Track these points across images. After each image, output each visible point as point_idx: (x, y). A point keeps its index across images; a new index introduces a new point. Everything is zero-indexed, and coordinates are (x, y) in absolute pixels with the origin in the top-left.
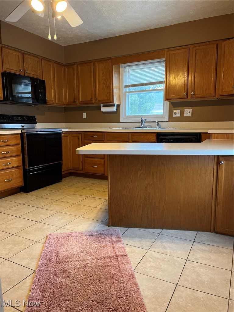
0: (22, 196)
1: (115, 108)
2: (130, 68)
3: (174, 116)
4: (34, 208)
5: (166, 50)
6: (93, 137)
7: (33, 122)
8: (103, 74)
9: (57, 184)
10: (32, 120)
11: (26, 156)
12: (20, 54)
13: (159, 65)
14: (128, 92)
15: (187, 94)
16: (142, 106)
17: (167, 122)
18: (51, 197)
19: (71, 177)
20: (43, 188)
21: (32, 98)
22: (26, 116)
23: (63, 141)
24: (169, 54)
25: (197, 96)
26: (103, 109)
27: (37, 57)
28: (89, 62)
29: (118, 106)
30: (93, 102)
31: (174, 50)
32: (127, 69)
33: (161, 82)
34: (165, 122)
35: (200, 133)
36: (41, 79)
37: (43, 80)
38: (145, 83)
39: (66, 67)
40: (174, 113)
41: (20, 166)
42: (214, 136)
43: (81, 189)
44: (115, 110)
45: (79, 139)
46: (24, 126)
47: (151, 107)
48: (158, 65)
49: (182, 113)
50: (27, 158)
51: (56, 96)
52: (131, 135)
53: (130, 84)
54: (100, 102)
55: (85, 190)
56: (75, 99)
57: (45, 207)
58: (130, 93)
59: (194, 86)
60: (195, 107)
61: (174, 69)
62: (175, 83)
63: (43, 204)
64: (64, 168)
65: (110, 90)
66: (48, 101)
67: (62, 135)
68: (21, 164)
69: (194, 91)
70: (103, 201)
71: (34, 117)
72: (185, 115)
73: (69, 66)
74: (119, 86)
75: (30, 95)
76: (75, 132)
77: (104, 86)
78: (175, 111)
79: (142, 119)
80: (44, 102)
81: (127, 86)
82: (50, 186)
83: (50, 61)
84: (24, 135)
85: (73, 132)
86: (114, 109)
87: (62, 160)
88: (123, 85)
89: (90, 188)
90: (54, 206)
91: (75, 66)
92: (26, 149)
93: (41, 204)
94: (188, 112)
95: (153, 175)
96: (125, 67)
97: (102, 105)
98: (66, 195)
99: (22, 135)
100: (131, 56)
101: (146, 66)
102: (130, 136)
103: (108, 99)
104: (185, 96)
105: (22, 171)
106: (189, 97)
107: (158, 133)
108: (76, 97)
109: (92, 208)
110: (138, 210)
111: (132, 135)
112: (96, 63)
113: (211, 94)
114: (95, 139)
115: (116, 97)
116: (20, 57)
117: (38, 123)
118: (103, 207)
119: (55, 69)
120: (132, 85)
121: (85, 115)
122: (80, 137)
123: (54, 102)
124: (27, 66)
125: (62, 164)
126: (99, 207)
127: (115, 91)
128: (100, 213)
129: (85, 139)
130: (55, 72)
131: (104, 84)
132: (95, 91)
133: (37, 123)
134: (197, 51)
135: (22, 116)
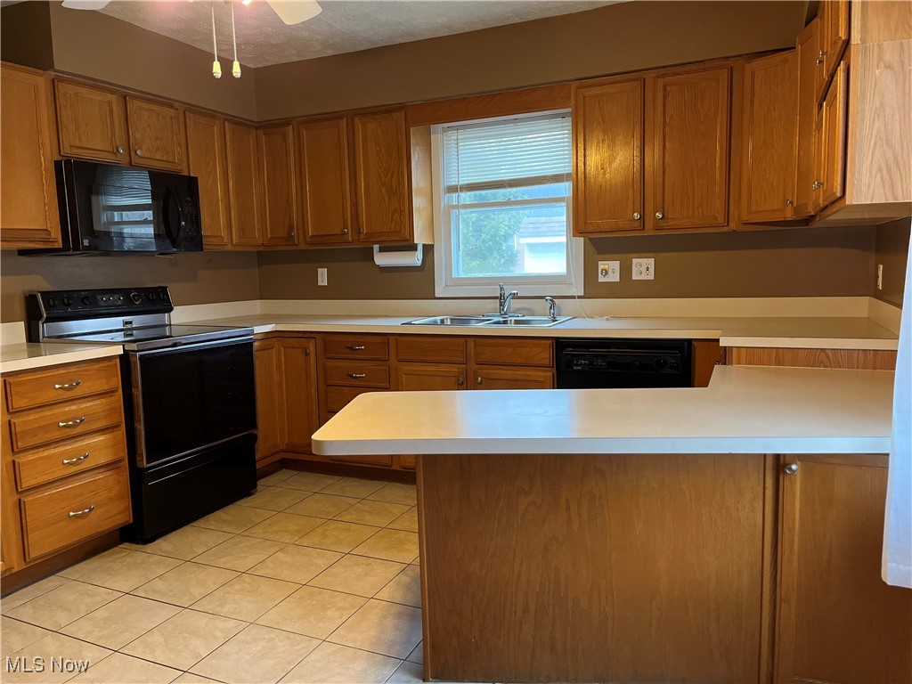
0: (128, 559)
1: (419, 254)
2: (462, 134)
3: (601, 279)
4: (173, 611)
5: (574, 85)
6: (351, 349)
7: (159, 307)
8: (377, 153)
9: (239, 503)
10: (157, 301)
11: (141, 427)
12: (113, 98)
13: (551, 126)
14: (457, 207)
15: (642, 218)
16: (485, 226)
17: (579, 297)
18: (224, 560)
19: (284, 475)
20: (195, 524)
21: (157, 236)
22: (135, 289)
23: (257, 363)
24: (584, 97)
25: (671, 223)
26: (382, 259)
27: (171, 106)
28: (335, 117)
29: (428, 249)
30: (350, 239)
31: (596, 85)
32: (452, 135)
33: (557, 178)
34: (573, 297)
35: (689, 341)
36: (185, 173)
37: (192, 175)
38: (510, 180)
39: (261, 132)
40: (600, 271)
41: (120, 461)
42: (739, 356)
43: (320, 522)
44: (419, 263)
45: (307, 354)
46: (131, 323)
47: (509, 228)
48: (547, 127)
49: (626, 270)
50: (143, 432)
51: (233, 223)
52: (473, 344)
53: (463, 183)
54: (372, 238)
55: (333, 526)
56: (291, 228)
57: (208, 605)
58: (462, 211)
59: (664, 193)
60: (664, 254)
61: (598, 143)
62: (604, 184)
63: (198, 592)
64: (262, 449)
65: (404, 205)
66: (209, 240)
67: (255, 344)
68: (124, 454)
69: (663, 208)
70: (398, 568)
71: (164, 289)
72: (635, 277)
73: (269, 127)
74: (429, 186)
75: (149, 215)
76: (295, 335)
77: (384, 190)
78: (602, 265)
79: (502, 289)
80: (196, 242)
81: (453, 189)
82: (220, 514)
83: (210, 115)
84: (132, 359)
85: (289, 335)
86: (416, 259)
87: (255, 427)
88: (442, 186)
89: (347, 518)
90: (237, 597)
91: (291, 127)
92: (138, 404)
93: (191, 590)
94: (644, 268)
95: (568, 509)
96: (444, 130)
97: (376, 247)
98: (273, 550)
99: (125, 359)
100: (465, 99)
101: (511, 128)
102: (468, 347)
103: (398, 230)
104: (637, 225)
105: (125, 475)
106: (649, 224)
107: (557, 339)
108: (295, 223)
109: (362, 601)
110: (521, 623)
111: (476, 345)
112: (357, 120)
113: (715, 218)
114: (361, 357)
115: (420, 223)
116: (115, 108)
117: (176, 308)
118: (398, 597)
119: (228, 138)
120: (468, 184)
121: (323, 277)
122: (312, 349)
123: (225, 240)
124: (138, 135)
125: (255, 437)
126: (385, 594)
127: (418, 202)
128: (390, 622)
129: (328, 355)
130: (228, 149)
131: (384, 184)
132: (355, 205)
133: (172, 309)
134: (668, 88)
135: (125, 292)
